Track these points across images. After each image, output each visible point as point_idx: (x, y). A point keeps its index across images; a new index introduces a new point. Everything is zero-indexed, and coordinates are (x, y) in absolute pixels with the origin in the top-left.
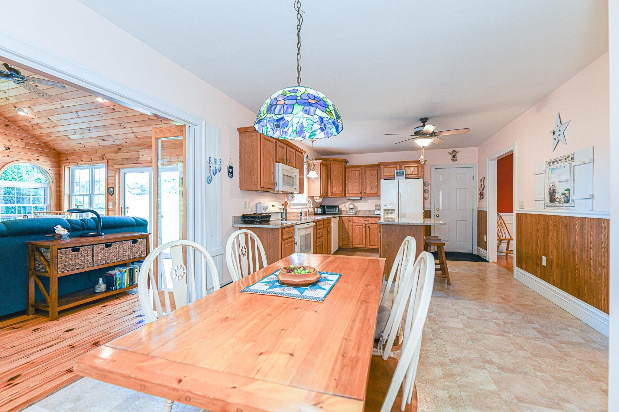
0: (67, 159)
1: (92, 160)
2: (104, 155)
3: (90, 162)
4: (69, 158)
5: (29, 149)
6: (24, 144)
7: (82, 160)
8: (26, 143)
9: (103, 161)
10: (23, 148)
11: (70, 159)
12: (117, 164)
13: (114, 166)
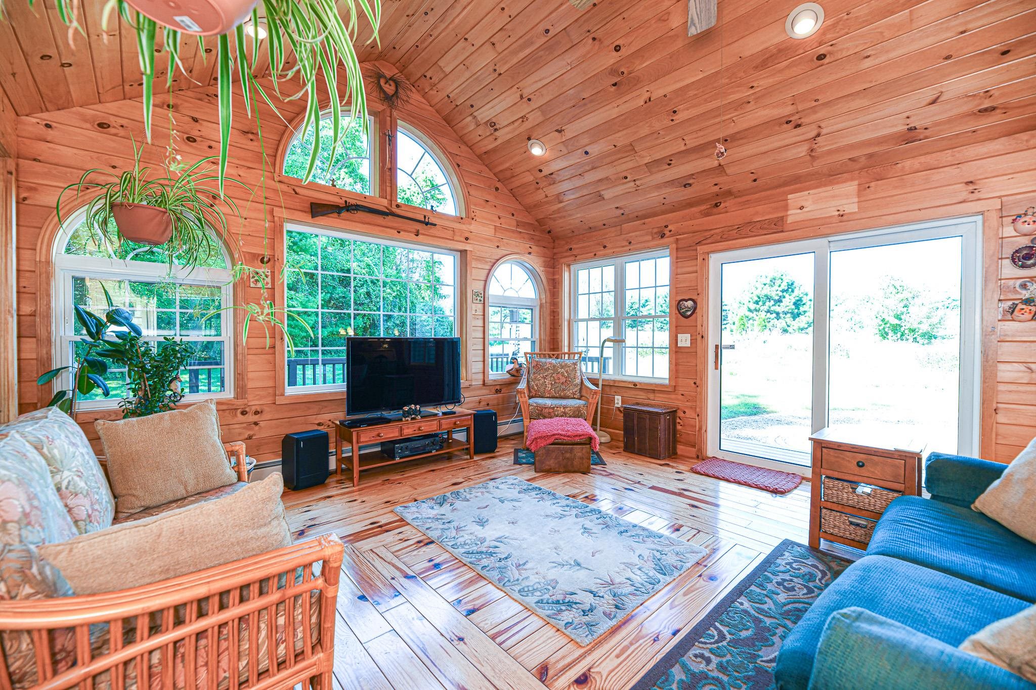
0: (571, 249)
1: (630, 243)
2: (666, 227)
3: (628, 248)
4: (574, 246)
5: (520, 232)
6: (515, 223)
7: (605, 247)
8: (517, 222)
9: (665, 240)
10: (513, 231)
11: (577, 248)
12: (709, 241)
13: (698, 248)
